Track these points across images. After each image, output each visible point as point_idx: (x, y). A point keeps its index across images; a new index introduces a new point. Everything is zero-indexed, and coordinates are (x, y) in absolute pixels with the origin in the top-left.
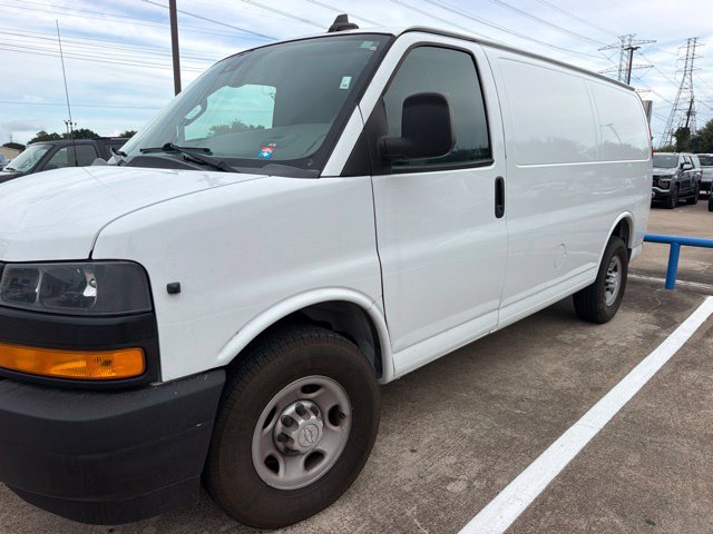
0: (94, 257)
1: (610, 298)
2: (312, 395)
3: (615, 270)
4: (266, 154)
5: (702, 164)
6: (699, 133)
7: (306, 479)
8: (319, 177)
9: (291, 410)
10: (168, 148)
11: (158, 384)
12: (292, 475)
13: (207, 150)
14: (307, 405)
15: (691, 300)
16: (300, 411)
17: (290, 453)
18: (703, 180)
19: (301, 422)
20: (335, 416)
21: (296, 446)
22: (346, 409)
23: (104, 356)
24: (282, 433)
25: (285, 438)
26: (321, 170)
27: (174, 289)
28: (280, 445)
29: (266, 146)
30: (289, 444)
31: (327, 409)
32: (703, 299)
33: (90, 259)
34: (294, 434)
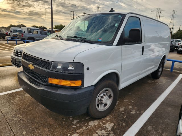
0: (74, 62)
1: (159, 73)
2: (106, 92)
3: (161, 67)
4: (100, 40)
5: (176, 42)
6: (175, 34)
7: (104, 109)
8: (112, 46)
9: (102, 95)
10: (75, 37)
11: (83, 88)
12: (101, 108)
13: (86, 38)
14: (105, 94)
15: (177, 75)
16: (104, 95)
17: (102, 103)
18: (176, 46)
19: (105, 97)
20: (110, 97)
21: (103, 102)
22: (112, 95)
23: (74, 82)
24: (101, 99)
25: (101, 100)
26: (112, 44)
27: (88, 69)
28: (100, 102)
29: (100, 38)
30: (102, 102)
31: (108, 95)
32: (179, 75)
33: (73, 62)
34: (103, 100)
